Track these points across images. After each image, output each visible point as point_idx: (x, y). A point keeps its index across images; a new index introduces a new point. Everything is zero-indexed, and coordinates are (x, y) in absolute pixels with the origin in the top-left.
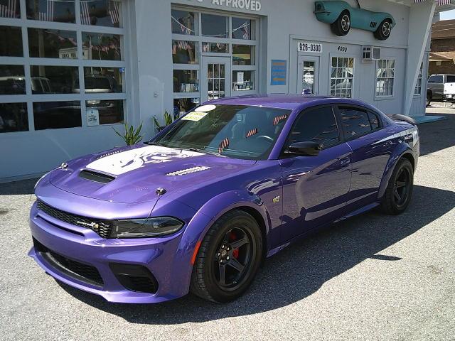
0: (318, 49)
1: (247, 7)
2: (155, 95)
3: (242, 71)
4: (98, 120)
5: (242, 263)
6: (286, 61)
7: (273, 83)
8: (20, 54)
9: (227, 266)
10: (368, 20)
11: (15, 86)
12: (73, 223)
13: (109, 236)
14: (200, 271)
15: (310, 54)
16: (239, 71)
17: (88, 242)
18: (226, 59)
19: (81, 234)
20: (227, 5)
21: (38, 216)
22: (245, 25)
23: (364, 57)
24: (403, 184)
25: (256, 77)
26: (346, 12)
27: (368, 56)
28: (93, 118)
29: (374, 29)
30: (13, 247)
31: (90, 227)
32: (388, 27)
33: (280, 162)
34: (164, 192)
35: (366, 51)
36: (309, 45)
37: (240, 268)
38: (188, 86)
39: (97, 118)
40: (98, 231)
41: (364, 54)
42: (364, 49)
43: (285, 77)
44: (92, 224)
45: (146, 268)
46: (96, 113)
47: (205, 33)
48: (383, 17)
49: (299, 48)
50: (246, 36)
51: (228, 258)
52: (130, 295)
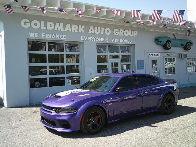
0: (158, 55)
1: (126, 42)
2: (91, 74)
3: (125, 65)
4: (71, 83)
5: (99, 124)
6: (143, 60)
7: (138, 69)
8: (46, 62)
9: (93, 124)
10: (180, 43)
11: (44, 73)
12: (50, 109)
13: (58, 112)
14: (83, 123)
15: (154, 58)
16: (124, 65)
17: (53, 114)
18: (118, 61)
19: (51, 112)
20: (118, 42)
21: (42, 109)
22: (126, 48)
23: (180, 57)
24: (170, 104)
25: (131, 67)
26: (169, 41)
27: (181, 57)
28: (69, 83)
29: (184, 46)
30: (37, 121)
31: (53, 110)
32: (190, 45)
33: (112, 93)
34: (74, 100)
35: (180, 55)
36: (154, 54)
37: (98, 125)
38: (104, 71)
39: (70, 82)
40: (55, 111)
41: (180, 56)
42: (180, 54)
43: (144, 67)
44: (54, 109)
45: (67, 121)
46: (70, 81)
47: (110, 52)
48: (187, 42)
49: (149, 55)
50: (127, 52)
51: (94, 121)
52: (63, 129)
